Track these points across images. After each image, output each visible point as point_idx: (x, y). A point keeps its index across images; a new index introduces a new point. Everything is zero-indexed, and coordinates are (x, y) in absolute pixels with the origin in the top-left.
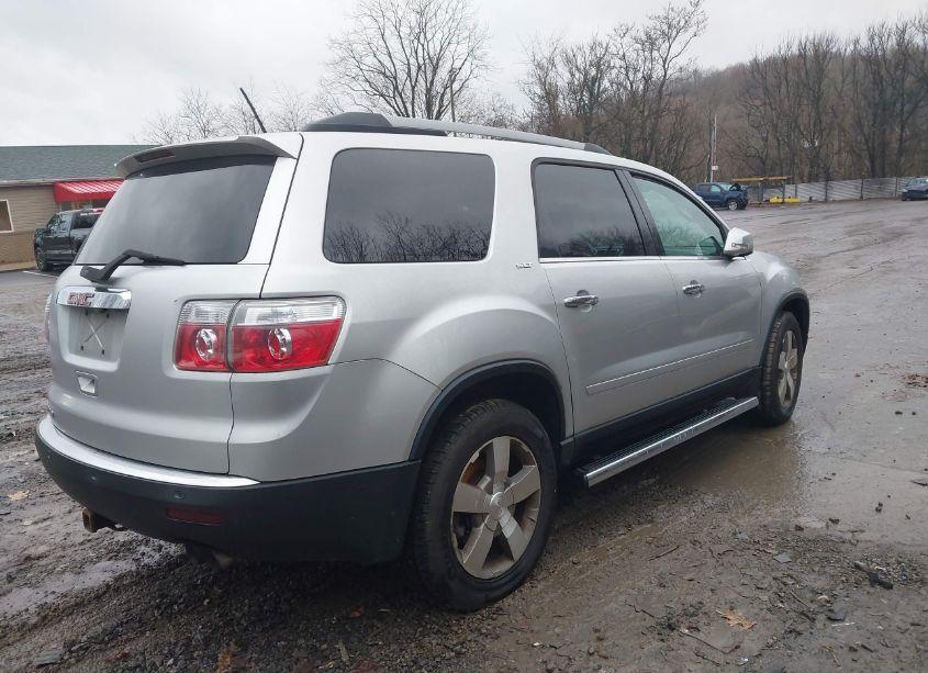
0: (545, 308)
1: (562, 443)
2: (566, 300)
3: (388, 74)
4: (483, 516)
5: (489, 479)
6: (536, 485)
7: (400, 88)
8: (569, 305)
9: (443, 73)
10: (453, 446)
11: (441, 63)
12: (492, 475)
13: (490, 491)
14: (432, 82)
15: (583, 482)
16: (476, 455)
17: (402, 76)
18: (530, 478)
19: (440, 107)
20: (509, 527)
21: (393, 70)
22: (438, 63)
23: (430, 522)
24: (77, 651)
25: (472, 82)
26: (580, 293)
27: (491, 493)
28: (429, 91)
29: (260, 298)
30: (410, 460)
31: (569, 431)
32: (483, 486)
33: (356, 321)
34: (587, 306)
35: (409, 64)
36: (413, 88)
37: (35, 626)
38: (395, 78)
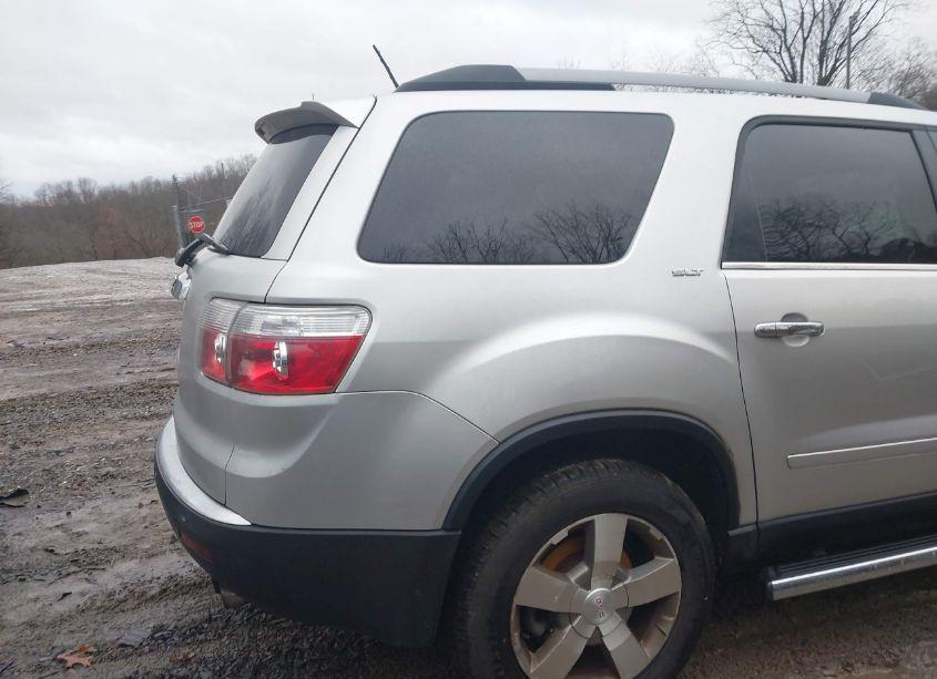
0: (716, 337)
1: (732, 533)
2: (758, 327)
3: (776, 25)
4: (571, 617)
5: (586, 569)
6: (674, 585)
7: (789, 41)
8: (764, 335)
9: (844, 21)
10: (523, 518)
11: (845, 7)
12: (590, 563)
13: (586, 583)
14: (829, 33)
15: (767, 591)
16: (563, 534)
17: (793, 27)
18: (662, 575)
19: (837, 61)
20: (616, 637)
21: (782, 21)
22: (839, 9)
23: (475, 615)
24: (159, 638)
25: (885, 28)
26: (786, 318)
27: (588, 587)
28: (824, 43)
29: (265, 303)
30: (443, 529)
31: (747, 515)
32: (573, 578)
33: (380, 340)
34: (801, 338)
35: (803, 13)
36: (805, 40)
37: (153, 597)
38: (784, 31)
